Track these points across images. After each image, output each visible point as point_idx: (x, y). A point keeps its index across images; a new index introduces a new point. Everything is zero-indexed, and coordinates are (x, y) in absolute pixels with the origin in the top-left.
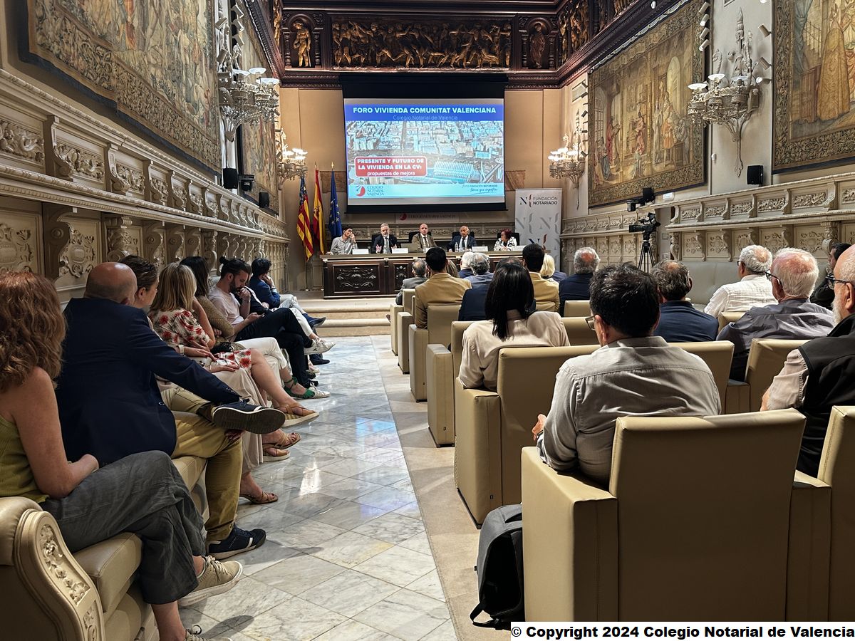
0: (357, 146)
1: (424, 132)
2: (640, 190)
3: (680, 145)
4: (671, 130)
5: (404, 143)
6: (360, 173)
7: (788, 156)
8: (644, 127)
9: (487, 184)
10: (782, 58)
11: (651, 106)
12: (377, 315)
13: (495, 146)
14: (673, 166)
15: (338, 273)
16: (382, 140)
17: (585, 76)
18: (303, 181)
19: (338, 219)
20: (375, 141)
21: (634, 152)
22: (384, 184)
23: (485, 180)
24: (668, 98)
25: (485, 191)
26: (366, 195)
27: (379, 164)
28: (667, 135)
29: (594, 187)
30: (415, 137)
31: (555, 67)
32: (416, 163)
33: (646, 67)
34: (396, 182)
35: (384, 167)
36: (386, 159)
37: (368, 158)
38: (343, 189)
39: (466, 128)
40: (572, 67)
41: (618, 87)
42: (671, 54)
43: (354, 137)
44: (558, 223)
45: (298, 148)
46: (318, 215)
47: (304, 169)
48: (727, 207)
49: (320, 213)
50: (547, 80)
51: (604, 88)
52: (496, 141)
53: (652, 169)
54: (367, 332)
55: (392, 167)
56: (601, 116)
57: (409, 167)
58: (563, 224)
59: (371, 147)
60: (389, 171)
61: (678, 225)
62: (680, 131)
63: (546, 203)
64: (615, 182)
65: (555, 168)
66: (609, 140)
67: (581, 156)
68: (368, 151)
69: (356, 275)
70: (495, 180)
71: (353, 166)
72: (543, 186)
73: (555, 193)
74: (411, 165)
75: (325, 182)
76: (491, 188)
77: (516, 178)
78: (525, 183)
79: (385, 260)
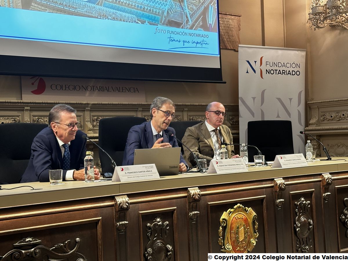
9: (193, 31)
23: (190, 23)
63: (284, 72)
70: (205, 27)
73: (295, 57)
76: (199, 39)
77: (228, 28)
78: (240, 38)
79: (121, 204)
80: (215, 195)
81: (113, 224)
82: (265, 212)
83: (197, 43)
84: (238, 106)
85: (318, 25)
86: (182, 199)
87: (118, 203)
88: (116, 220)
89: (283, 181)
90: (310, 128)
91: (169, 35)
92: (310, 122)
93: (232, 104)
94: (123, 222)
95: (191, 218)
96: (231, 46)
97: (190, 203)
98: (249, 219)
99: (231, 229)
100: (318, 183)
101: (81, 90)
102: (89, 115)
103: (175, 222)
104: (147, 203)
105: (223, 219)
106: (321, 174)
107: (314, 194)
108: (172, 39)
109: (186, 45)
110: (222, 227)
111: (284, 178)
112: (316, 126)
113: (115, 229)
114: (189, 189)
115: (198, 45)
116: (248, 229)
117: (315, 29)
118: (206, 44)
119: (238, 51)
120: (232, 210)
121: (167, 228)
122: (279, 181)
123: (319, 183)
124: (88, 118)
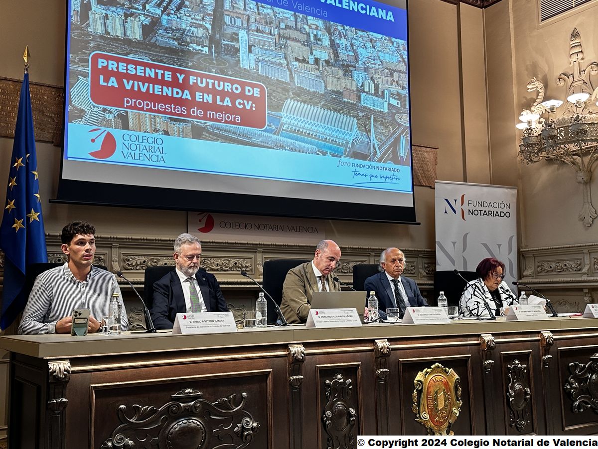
0: (99, 23)
5: (218, 43)
9: (381, 164)
13: (395, 89)
16: (164, 23)
19: (34, 216)
20: (148, 21)
22: (166, 133)
23: (379, 155)
25: (378, 179)
27: (155, 81)
30: (243, 35)
32: (242, 95)
34: (198, 133)
36: (174, 71)
38: (53, 135)
39: (343, 40)
44: (513, 256)
52: (396, 79)
57: (227, 102)
59: (136, 34)
63: (490, 213)
68: (127, 42)
70: (396, 160)
71: (85, 75)
73: (504, 195)
74: (233, 96)
76: (389, 174)
77: (423, 161)
78: (437, 172)
79: (295, 353)
80: (408, 351)
81: (286, 378)
82: (470, 375)
83: (386, 178)
84: (435, 251)
85: (531, 159)
86: (368, 353)
87: (292, 353)
88: (289, 374)
89: (493, 338)
90: (524, 280)
91: (354, 169)
92: (524, 274)
93: (427, 250)
94: (298, 377)
95: (379, 377)
96: (426, 183)
97: (377, 358)
98: (450, 383)
99: (428, 393)
100: (536, 343)
101: (253, 228)
102: (261, 258)
103: (359, 380)
104: (326, 355)
105: (418, 381)
106: (539, 332)
107: (531, 356)
108: (358, 173)
109: (374, 179)
110: (417, 390)
111: (493, 335)
112: (532, 279)
113: (288, 385)
114: (376, 341)
115: (388, 180)
116: (449, 395)
117: (527, 162)
118: (397, 179)
119: (434, 189)
120: (429, 370)
121: (351, 387)
122: (488, 337)
123: (538, 342)
124: (259, 261)
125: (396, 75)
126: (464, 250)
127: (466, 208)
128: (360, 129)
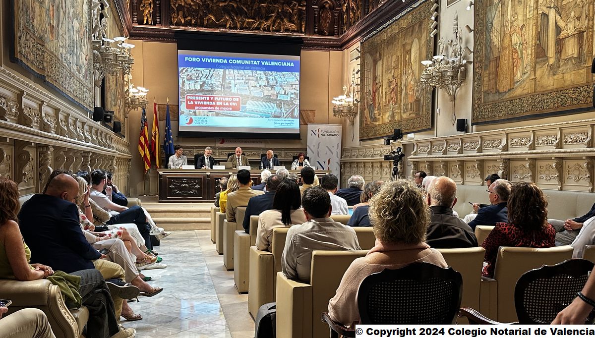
0: (188, 86)
1: (239, 78)
2: (393, 131)
3: (418, 101)
4: (413, 90)
5: (224, 86)
6: (188, 107)
7: (481, 114)
8: (396, 86)
9: (286, 119)
10: (479, 48)
11: (401, 72)
12: (200, 215)
13: (293, 91)
14: (414, 115)
15: (170, 183)
16: (207, 83)
17: (359, 44)
18: (144, 111)
19: (171, 142)
20: (201, 83)
21: (389, 103)
22: (208, 116)
23: (285, 116)
24: (411, 67)
25: (285, 124)
26: (193, 124)
27: (204, 101)
28: (410, 93)
29: (364, 125)
30: (233, 82)
31: (338, 35)
32: (232, 101)
33: (398, 43)
34: (217, 115)
35: (208, 103)
36: (210, 97)
37: (196, 96)
38: (176, 119)
39: (271, 77)
40: (350, 36)
41: (380, 55)
42: (414, 36)
43: (185, 79)
44: (339, 151)
45: (141, 86)
46: (155, 138)
47: (146, 102)
48: (445, 146)
49: (157, 137)
50: (332, 44)
51: (371, 55)
52: (294, 87)
53: (401, 116)
54: (193, 227)
55: (214, 103)
56: (369, 75)
57: (227, 104)
58: (343, 151)
59: (198, 87)
60: (211, 106)
61: (415, 157)
62: (418, 91)
63: (330, 135)
64: (377, 123)
65: (336, 109)
66: (374, 92)
67: (355, 102)
68: (196, 90)
69: (185, 185)
70: (293, 117)
71: (184, 102)
72: (328, 123)
73: (336, 128)
74: (229, 102)
75: (161, 112)
76: (289, 122)
77: (308, 116)
91: (273, 122)
104: (214, 175)
108: (276, 123)
113: (206, 180)
115: (289, 125)
118: (294, 124)
119: (308, 126)
125: (294, 86)
126: (318, 148)
127: (320, 133)
128: (277, 107)
